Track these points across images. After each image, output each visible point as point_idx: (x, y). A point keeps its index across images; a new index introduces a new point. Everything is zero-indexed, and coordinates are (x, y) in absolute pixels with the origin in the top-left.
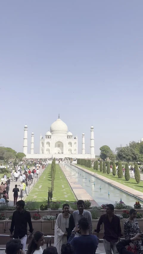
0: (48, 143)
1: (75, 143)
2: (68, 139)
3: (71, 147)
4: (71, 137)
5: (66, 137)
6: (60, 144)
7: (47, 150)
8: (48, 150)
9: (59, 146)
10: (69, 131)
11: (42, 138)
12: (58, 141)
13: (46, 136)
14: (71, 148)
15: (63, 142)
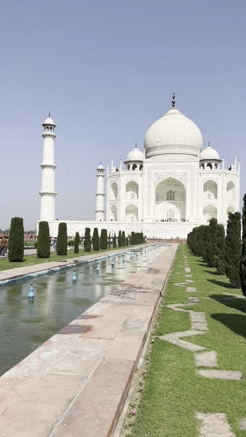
0: (133, 186)
1: (230, 186)
2: (204, 171)
3: (215, 201)
4: (213, 165)
5: (198, 164)
6: (173, 189)
7: (128, 211)
8: (132, 210)
9: (170, 197)
10: (208, 143)
11: (117, 170)
12: (166, 177)
13: (127, 163)
14: (212, 201)
15: (183, 182)
